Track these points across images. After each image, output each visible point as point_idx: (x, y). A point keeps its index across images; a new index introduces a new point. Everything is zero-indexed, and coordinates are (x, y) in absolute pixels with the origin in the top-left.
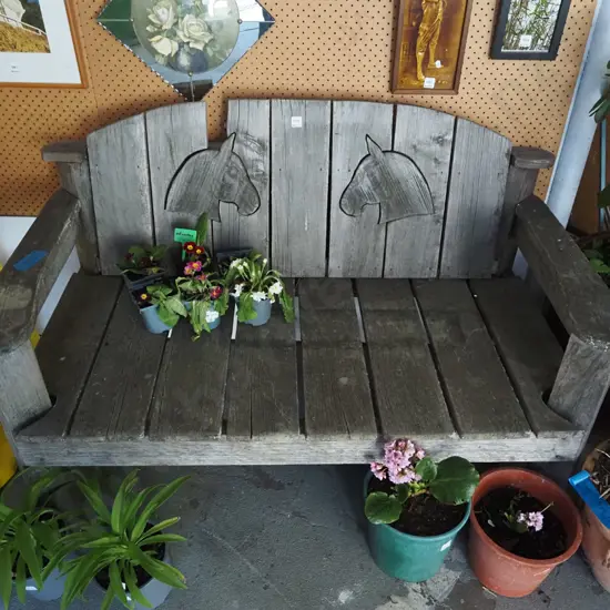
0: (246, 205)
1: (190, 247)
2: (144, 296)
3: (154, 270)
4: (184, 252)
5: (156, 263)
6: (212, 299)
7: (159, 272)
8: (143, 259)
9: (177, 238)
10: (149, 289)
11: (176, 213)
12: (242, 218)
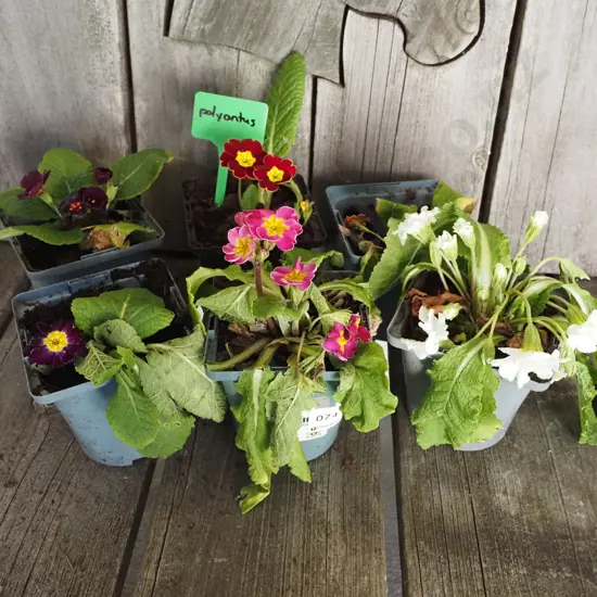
0: (438, 24)
1: (245, 158)
2: (57, 341)
3: (118, 233)
4: (223, 173)
5: (126, 209)
6: (331, 364)
7: (132, 239)
8: (83, 194)
9: (200, 126)
10: (83, 310)
11: (201, 50)
12: (416, 73)
